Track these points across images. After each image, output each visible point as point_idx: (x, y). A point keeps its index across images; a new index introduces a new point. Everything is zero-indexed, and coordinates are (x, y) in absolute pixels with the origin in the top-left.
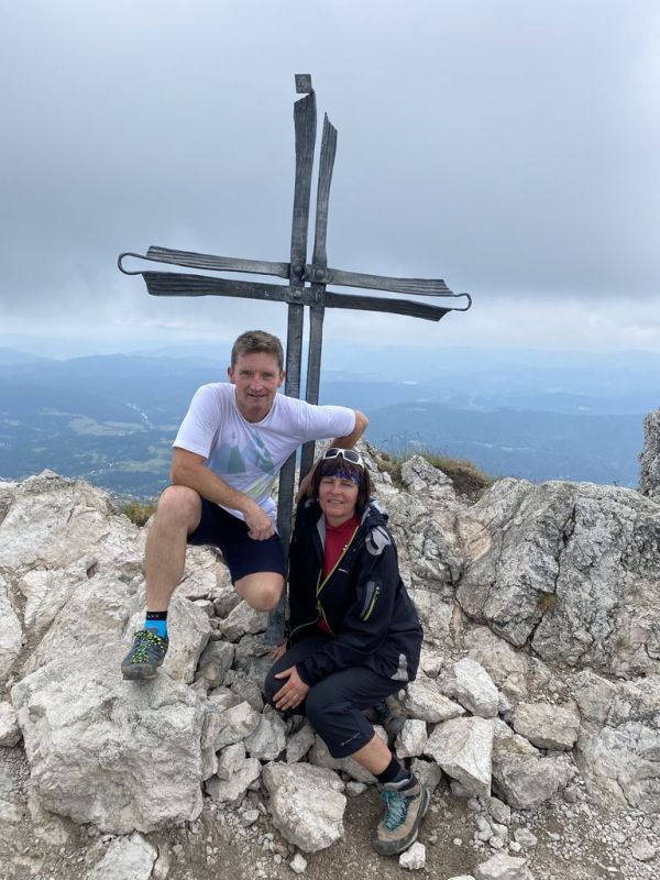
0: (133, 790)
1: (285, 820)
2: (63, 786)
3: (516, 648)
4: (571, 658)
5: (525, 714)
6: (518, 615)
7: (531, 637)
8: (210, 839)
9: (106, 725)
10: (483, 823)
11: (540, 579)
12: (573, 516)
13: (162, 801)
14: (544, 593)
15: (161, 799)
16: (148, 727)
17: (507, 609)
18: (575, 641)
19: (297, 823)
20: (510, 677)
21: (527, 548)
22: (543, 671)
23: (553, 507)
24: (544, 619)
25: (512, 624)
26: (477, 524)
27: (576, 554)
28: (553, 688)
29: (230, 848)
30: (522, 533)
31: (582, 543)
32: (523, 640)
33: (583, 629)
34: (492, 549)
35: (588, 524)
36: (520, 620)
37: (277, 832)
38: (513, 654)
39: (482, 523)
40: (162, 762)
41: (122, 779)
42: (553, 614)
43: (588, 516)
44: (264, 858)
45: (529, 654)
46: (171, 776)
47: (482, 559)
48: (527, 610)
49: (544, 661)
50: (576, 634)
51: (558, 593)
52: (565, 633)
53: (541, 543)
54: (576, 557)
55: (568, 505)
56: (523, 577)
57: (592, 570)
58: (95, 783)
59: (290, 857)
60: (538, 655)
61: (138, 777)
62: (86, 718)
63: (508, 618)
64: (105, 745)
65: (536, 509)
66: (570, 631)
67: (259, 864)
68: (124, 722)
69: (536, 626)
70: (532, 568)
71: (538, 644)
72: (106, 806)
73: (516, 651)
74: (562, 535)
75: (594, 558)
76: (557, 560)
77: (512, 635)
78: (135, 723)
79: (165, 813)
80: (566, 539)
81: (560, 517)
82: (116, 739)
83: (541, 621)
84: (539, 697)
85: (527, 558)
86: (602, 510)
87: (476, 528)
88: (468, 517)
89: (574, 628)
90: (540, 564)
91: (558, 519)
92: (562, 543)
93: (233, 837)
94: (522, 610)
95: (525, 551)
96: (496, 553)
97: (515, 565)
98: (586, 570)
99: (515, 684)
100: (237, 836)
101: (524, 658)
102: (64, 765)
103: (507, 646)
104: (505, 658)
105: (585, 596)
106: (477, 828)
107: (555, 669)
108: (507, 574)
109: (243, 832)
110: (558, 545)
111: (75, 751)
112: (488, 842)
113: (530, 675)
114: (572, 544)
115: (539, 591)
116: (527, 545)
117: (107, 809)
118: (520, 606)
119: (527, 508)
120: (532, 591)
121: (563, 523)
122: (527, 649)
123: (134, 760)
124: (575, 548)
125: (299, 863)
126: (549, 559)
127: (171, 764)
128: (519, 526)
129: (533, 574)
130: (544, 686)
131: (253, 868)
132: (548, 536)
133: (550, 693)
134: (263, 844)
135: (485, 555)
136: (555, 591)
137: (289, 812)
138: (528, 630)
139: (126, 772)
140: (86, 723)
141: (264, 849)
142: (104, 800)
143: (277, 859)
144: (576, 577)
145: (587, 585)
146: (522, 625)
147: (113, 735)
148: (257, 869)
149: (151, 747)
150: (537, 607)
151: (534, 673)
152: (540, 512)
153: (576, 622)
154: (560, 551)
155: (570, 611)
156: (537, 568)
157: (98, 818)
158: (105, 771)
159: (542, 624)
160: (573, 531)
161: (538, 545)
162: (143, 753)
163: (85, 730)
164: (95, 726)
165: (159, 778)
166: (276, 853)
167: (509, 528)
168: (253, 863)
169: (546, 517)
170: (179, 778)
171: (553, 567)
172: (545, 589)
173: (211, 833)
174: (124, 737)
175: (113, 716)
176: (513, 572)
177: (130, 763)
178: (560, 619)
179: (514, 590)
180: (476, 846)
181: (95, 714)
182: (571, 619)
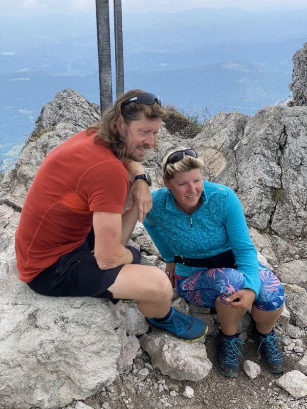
0: (67, 372)
1: (175, 365)
2: (11, 384)
3: (261, 231)
4: (298, 231)
5: (287, 270)
6: (260, 208)
7: (270, 222)
8: (123, 394)
9: (36, 332)
10: (286, 341)
11: (271, 180)
12: (284, 131)
13: (95, 373)
14: (275, 188)
15: (95, 372)
16: (76, 322)
17: (253, 205)
18: (299, 219)
19: (185, 365)
20: (263, 250)
21: (258, 159)
22: (283, 244)
23: (271, 126)
24: (277, 207)
25: (257, 215)
26: (210, 149)
27: (290, 158)
28: (293, 252)
29: (138, 397)
30: (250, 149)
31: (294, 149)
32: (265, 225)
33: (302, 209)
34: (228, 166)
35: (296, 135)
36: (262, 211)
37: (167, 377)
38: (260, 235)
39: (215, 148)
40: (92, 344)
41: (57, 367)
42: (282, 203)
43: (294, 130)
44: (164, 396)
45: (270, 234)
46: (98, 353)
47: (222, 174)
48: (266, 203)
49: (280, 236)
50: (299, 213)
51: (284, 187)
52: (292, 214)
53: (266, 154)
54: (290, 160)
55: (281, 123)
56: (260, 180)
57: (302, 167)
58: (34, 376)
59: (182, 390)
60: (276, 233)
61: (71, 361)
62: (18, 331)
63: (255, 211)
64: (41, 345)
65: (258, 130)
66: (295, 212)
67: (162, 400)
68: (52, 325)
69: (273, 213)
70: (264, 172)
71: (275, 226)
72: (46, 390)
73: (261, 233)
74: (278, 146)
75: (302, 159)
76: (279, 164)
77: (258, 223)
78: (62, 323)
79: (99, 380)
80: (282, 148)
81: (277, 133)
82: (49, 338)
83: (275, 209)
84: (285, 260)
85: (260, 166)
86: (302, 124)
87: (210, 153)
88: (202, 145)
89: (297, 210)
90: (268, 169)
91: (275, 134)
92: (279, 152)
93: (137, 390)
94: (263, 203)
95: (257, 161)
96: (233, 168)
97: (251, 173)
98: (297, 169)
99: (268, 254)
100: (140, 388)
101: (267, 237)
102: (10, 368)
103: (256, 231)
104: (256, 240)
105: (301, 186)
106: (283, 344)
107: (289, 240)
108: (247, 181)
109: (142, 384)
110: (277, 154)
111: (16, 355)
112: (293, 351)
113: (275, 247)
114: (287, 151)
115: (272, 188)
116: (258, 158)
117: (47, 392)
118: (261, 201)
119: (250, 130)
120: (268, 189)
121: (279, 137)
122: (268, 230)
123: (67, 350)
124: (290, 153)
125: (189, 392)
126: (274, 164)
127: (98, 344)
128: (247, 144)
129: (266, 176)
130: (286, 253)
131: (160, 404)
132: (270, 148)
133: (292, 256)
134: (158, 389)
135: (224, 171)
136: (282, 186)
137: (177, 360)
138: (268, 217)
139: (60, 361)
140: (18, 334)
141: (160, 391)
142: (43, 386)
143: (173, 394)
144: (293, 174)
145: (300, 178)
146: (263, 214)
147: (45, 336)
148: (162, 403)
149: (82, 336)
150: (272, 199)
151: (277, 246)
152: (262, 131)
153: (298, 206)
154: (279, 158)
155: (293, 198)
156: (267, 172)
157: (41, 401)
158: (43, 364)
159: (277, 211)
160: (286, 142)
161: (264, 156)
162: (76, 341)
163: (19, 339)
164: (26, 334)
165: (90, 357)
166: (171, 390)
167: (239, 148)
168: (158, 401)
169: (267, 134)
170: (105, 353)
171: (277, 170)
172: (276, 186)
173: (123, 389)
174: (56, 336)
175: (38, 324)
176: (251, 178)
177: (64, 352)
178: (287, 205)
179: (256, 191)
180: (287, 355)
181: (23, 327)
182: (294, 204)
